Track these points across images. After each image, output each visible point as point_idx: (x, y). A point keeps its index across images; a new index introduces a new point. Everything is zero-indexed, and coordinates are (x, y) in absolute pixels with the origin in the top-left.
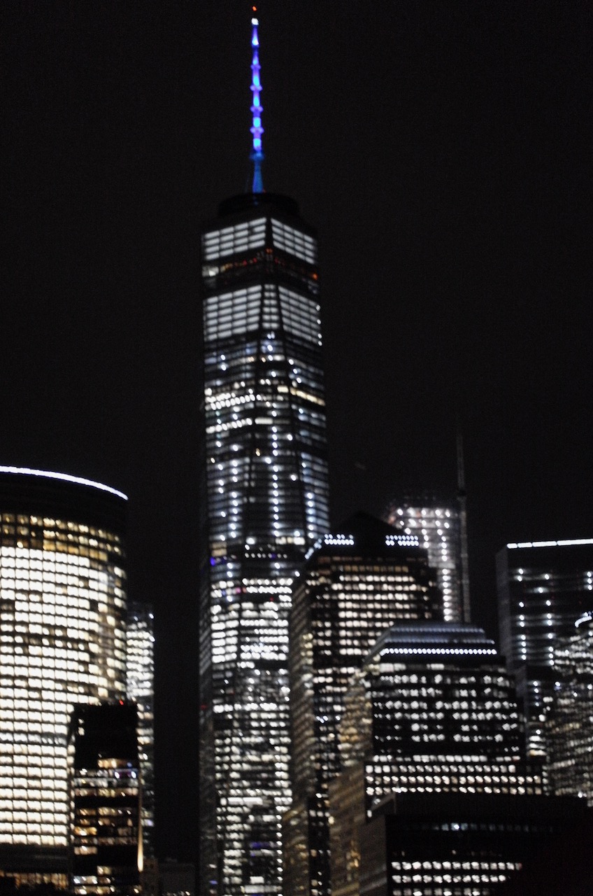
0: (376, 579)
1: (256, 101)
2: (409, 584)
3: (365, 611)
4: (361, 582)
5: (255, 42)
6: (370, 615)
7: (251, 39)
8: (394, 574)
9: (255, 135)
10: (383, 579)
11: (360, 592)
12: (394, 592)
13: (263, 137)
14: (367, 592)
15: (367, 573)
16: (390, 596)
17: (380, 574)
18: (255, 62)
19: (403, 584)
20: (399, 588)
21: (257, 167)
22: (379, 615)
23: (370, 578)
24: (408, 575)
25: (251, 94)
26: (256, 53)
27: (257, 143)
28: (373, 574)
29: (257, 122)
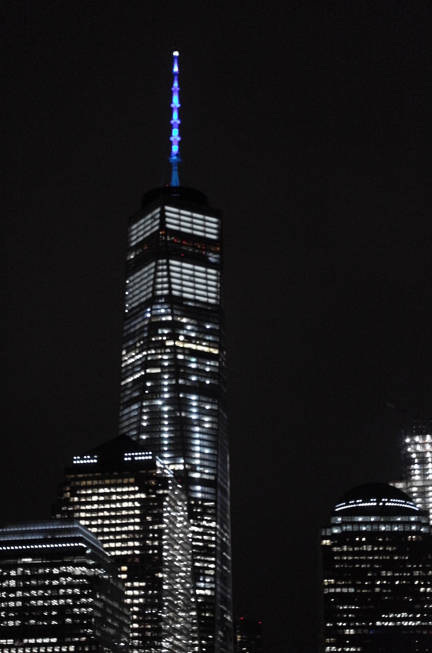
0: (107, 490)
1: (175, 116)
2: (134, 493)
3: (96, 518)
4: (93, 494)
5: (176, 69)
6: (100, 522)
7: (172, 67)
8: (122, 485)
9: (174, 143)
10: (113, 490)
11: (92, 503)
12: (122, 501)
13: (180, 143)
14: (98, 502)
15: (99, 487)
16: (118, 505)
17: (109, 486)
18: (176, 84)
19: (128, 493)
20: (126, 497)
21: (175, 168)
22: (107, 522)
23: (101, 491)
24: (133, 485)
25: (171, 110)
26: (176, 78)
27: (175, 149)
28: (103, 487)
29: (175, 132)
